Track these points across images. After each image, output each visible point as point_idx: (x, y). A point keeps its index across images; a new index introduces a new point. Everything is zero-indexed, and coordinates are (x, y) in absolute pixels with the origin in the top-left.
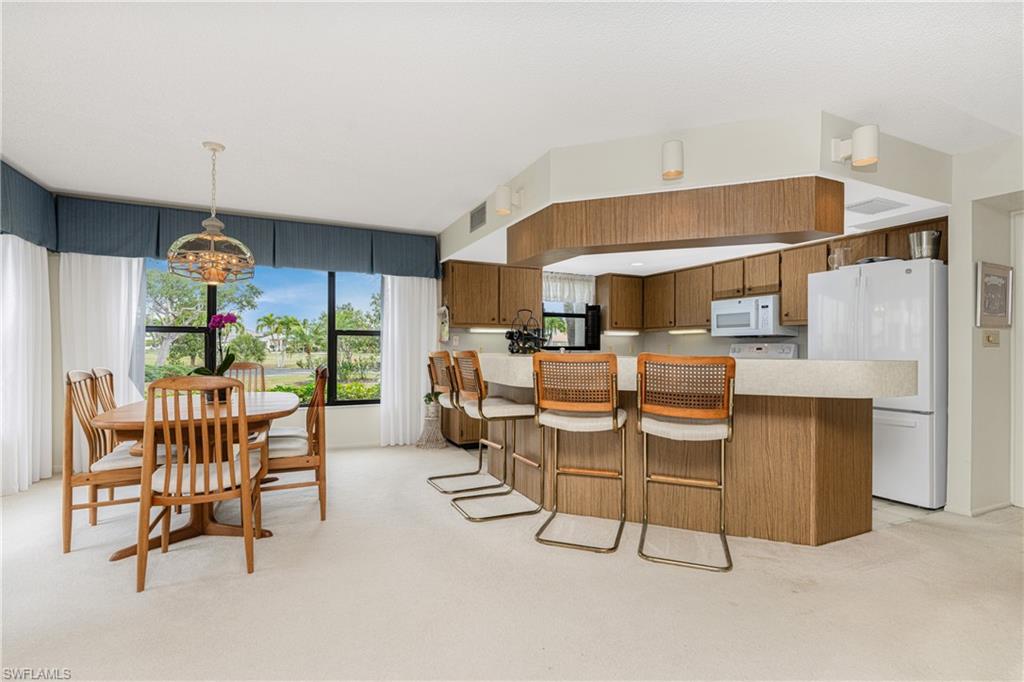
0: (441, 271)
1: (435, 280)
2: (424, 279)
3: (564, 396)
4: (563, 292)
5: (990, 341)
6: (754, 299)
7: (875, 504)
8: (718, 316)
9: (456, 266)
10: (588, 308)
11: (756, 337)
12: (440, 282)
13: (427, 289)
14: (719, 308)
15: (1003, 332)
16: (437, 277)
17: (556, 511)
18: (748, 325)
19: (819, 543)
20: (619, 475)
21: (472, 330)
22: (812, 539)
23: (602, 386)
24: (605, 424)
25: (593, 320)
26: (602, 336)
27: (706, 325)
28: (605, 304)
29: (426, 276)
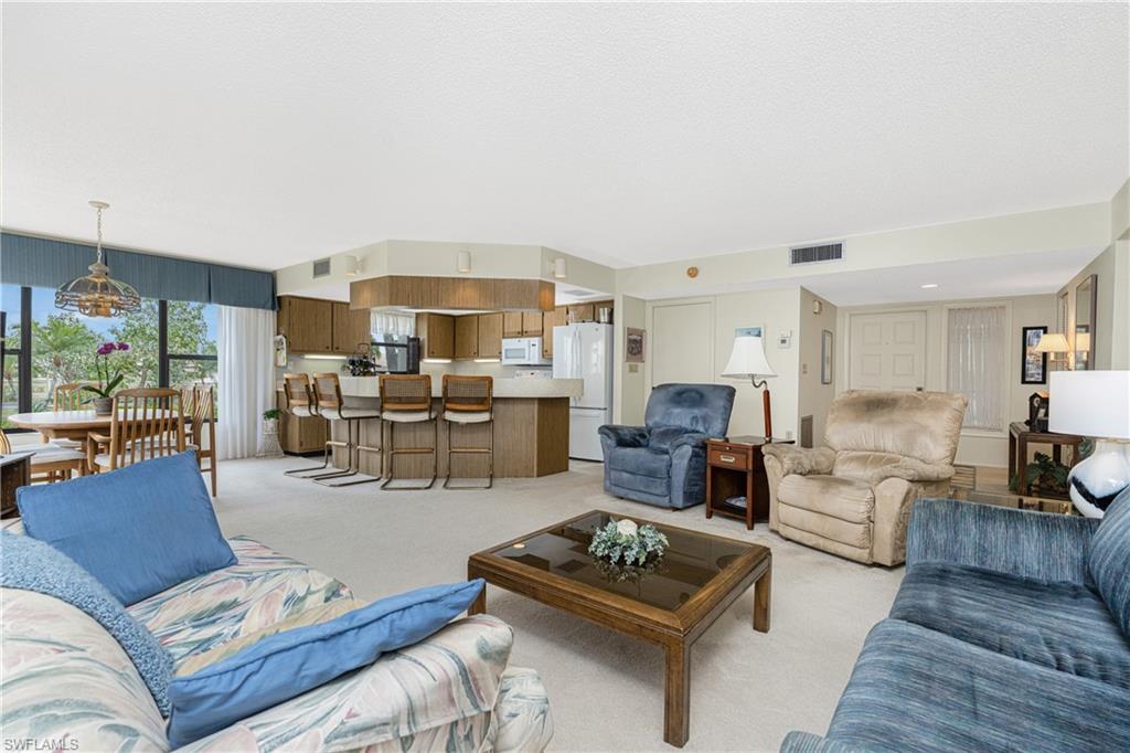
0: (277, 303)
1: (271, 312)
2: (260, 310)
3: (399, 400)
4: (388, 325)
5: (633, 370)
6: (527, 339)
7: (571, 462)
8: (506, 350)
9: (293, 301)
10: (409, 339)
11: (529, 365)
12: (275, 313)
13: (265, 319)
14: (507, 344)
15: (640, 364)
16: (273, 309)
17: (391, 478)
18: (524, 357)
19: (538, 476)
20: (434, 450)
21: (307, 356)
22: (535, 474)
23: (422, 394)
24: (424, 416)
25: (414, 351)
26: (421, 363)
27: (499, 356)
28: (423, 336)
29: (263, 308)
